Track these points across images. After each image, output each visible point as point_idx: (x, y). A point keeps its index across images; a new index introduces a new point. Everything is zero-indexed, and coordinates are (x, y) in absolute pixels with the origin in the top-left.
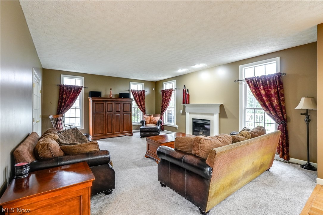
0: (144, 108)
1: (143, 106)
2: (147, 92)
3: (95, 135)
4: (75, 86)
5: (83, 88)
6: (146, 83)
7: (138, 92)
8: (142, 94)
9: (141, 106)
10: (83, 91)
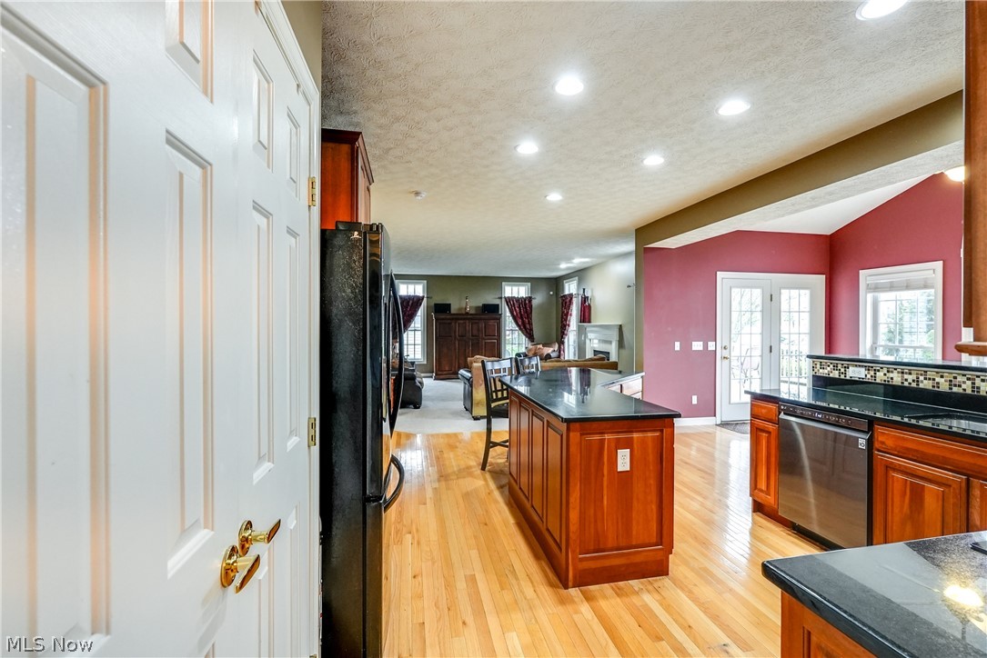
0: (531, 330)
1: (528, 326)
2: (538, 300)
3: (440, 373)
4: (414, 296)
5: (425, 299)
6: (535, 282)
7: (518, 300)
8: (525, 304)
9: (525, 327)
10: (425, 302)
